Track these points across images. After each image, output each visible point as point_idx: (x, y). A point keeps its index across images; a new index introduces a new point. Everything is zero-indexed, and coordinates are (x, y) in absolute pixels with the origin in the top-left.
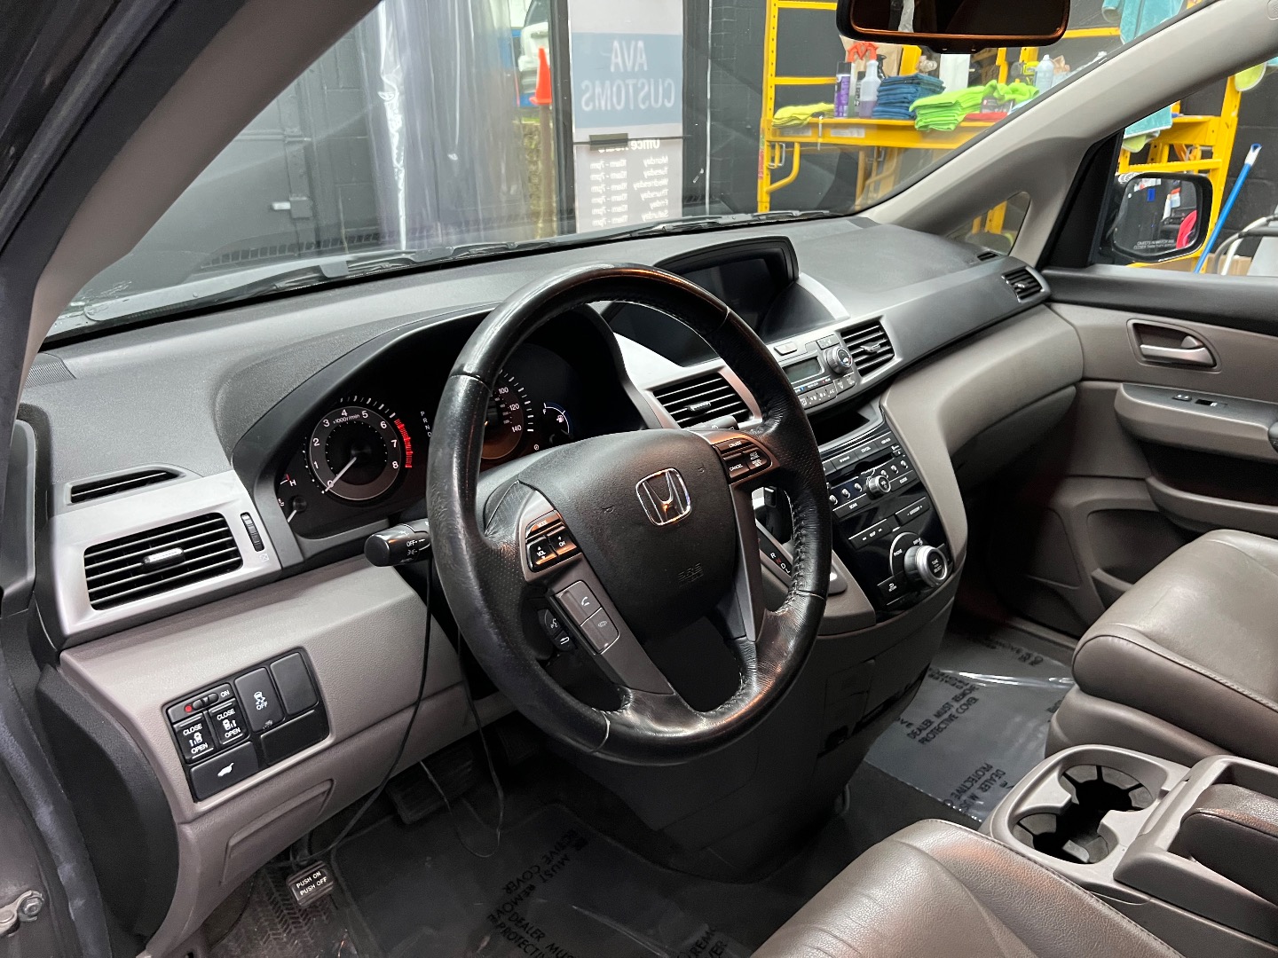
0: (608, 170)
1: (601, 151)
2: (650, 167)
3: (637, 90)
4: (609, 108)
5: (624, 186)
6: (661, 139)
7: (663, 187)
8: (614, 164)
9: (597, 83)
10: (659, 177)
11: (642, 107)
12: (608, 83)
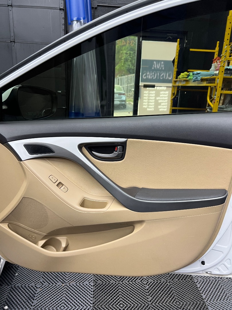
0: (149, 94)
1: (148, 88)
2: (162, 94)
3: (160, 75)
4: (151, 78)
5: (154, 98)
6: (167, 87)
7: (166, 100)
8: (151, 92)
9: (148, 72)
10: (165, 97)
11: (161, 78)
12: (151, 72)
